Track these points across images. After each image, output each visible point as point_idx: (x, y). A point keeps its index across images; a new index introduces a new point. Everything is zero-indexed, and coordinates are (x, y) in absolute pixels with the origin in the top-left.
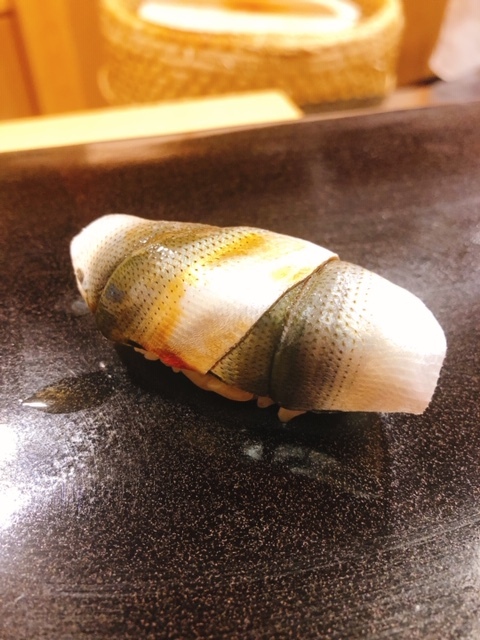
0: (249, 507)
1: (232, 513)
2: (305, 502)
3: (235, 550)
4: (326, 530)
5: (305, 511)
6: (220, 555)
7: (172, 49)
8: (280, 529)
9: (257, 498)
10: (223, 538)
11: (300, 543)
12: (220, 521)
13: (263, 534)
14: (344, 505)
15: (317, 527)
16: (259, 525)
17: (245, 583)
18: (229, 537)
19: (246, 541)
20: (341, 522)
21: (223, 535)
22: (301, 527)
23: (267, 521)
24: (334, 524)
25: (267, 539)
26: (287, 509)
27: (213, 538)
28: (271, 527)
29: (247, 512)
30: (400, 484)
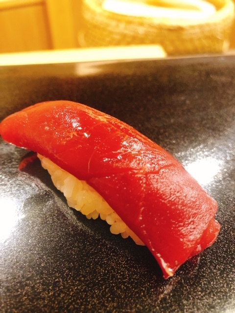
0: (46, 278)
1: (35, 281)
2: (79, 280)
3: (29, 304)
4: (86, 301)
5: (78, 286)
6: (20, 306)
8: (59, 295)
9: (52, 274)
10: (25, 296)
11: (68, 306)
12: (26, 285)
13: (49, 297)
14: (102, 285)
15: (81, 297)
16: (48, 291)
18: (28, 296)
19: (37, 299)
20: (97, 296)
21: (26, 293)
22: (72, 296)
23: (53, 289)
24: (92, 297)
25: (50, 300)
26: (67, 283)
27: (20, 294)
28: (54, 293)
29: (43, 281)
30: (140, 277)
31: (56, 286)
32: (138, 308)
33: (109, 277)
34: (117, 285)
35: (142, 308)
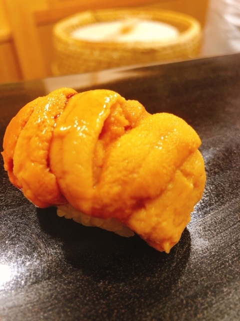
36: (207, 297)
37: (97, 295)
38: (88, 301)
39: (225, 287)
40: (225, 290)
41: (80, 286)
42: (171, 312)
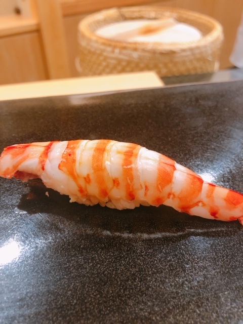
0: (86, 255)
1: (78, 257)
2: (110, 255)
3: (76, 272)
4: (116, 268)
5: (109, 259)
6: (69, 274)
7: (109, 49)
8: (97, 265)
9: (89, 252)
10: (72, 267)
11: (104, 272)
12: (72, 260)
13: (89, 267)
14: (126, 258)
15: (113, 266)
16: (88, 263)
17: (77, 286)
18: (75, 267)
19: (81, 269)
20: (123, 265)
21: (72, 266)
22: (106, 266)
23: (92, 262)
24: (120, 265)
25: (91, 269)
26: (101, 257)
27: (68, 267)
28: (93, 265)
29: (84, 257)
30: (153, 251)
31: (94, 260)
32: (153, 271)
33: (131, 252)
34: (137, 257)
35: (156, 271)
36: (135, 282)
37: (63, 273)
38: (57, 276)
39: (149, 277)
40: (149, 279)
41: (53, 266)
42: (108, 288)
